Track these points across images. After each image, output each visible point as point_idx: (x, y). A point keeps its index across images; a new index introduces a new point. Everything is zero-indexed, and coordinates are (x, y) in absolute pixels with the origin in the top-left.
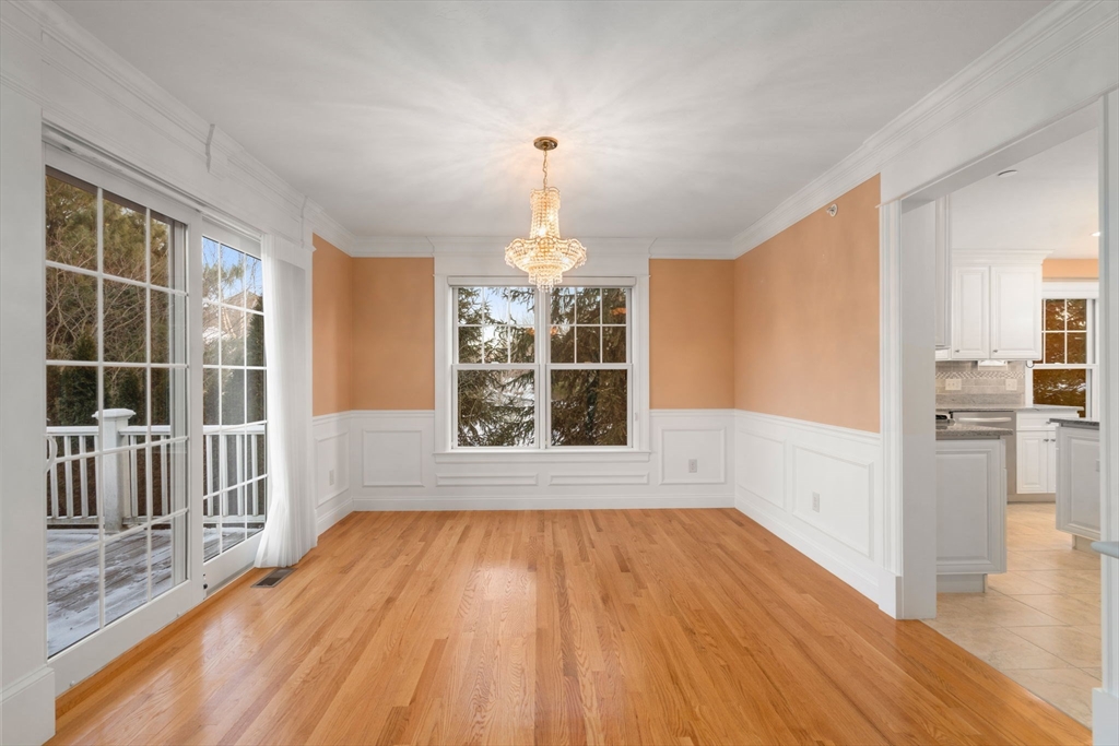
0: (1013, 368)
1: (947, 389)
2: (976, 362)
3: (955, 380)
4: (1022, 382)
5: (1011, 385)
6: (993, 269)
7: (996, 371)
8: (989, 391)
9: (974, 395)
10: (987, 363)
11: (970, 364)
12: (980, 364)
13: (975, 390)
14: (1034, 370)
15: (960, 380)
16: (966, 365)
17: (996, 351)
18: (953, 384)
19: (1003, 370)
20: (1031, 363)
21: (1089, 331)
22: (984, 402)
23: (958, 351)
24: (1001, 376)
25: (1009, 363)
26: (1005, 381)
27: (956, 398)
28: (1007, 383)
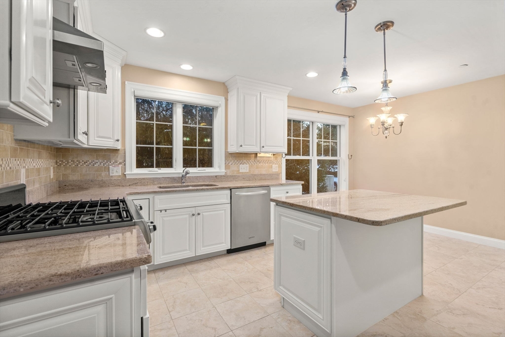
0: (276, 158)
1: (240, 171)
2: (257, 154)
3: (245, 165)
4: (280, 167)
5: (275, 169)
6: (263, 95)
7: (267, 160)
8: (264, 172)
9: (255, 175)
10: (262, 155)
11: (254, 155)
12: (258, 155)
13: (256, 172)
14: (286, 160)
15: (248, 165)
16: (252, 155)
17: (263, 147)
18: (244, 168)
19: (271, 159)
20: (284, 155)
21: (311, 139)
22: (261, 179)
23: (241, 146)
24: (270, 163)
25: (274, 155)
26: (272, 166)
27: (245, 177)
28: (273, 167)
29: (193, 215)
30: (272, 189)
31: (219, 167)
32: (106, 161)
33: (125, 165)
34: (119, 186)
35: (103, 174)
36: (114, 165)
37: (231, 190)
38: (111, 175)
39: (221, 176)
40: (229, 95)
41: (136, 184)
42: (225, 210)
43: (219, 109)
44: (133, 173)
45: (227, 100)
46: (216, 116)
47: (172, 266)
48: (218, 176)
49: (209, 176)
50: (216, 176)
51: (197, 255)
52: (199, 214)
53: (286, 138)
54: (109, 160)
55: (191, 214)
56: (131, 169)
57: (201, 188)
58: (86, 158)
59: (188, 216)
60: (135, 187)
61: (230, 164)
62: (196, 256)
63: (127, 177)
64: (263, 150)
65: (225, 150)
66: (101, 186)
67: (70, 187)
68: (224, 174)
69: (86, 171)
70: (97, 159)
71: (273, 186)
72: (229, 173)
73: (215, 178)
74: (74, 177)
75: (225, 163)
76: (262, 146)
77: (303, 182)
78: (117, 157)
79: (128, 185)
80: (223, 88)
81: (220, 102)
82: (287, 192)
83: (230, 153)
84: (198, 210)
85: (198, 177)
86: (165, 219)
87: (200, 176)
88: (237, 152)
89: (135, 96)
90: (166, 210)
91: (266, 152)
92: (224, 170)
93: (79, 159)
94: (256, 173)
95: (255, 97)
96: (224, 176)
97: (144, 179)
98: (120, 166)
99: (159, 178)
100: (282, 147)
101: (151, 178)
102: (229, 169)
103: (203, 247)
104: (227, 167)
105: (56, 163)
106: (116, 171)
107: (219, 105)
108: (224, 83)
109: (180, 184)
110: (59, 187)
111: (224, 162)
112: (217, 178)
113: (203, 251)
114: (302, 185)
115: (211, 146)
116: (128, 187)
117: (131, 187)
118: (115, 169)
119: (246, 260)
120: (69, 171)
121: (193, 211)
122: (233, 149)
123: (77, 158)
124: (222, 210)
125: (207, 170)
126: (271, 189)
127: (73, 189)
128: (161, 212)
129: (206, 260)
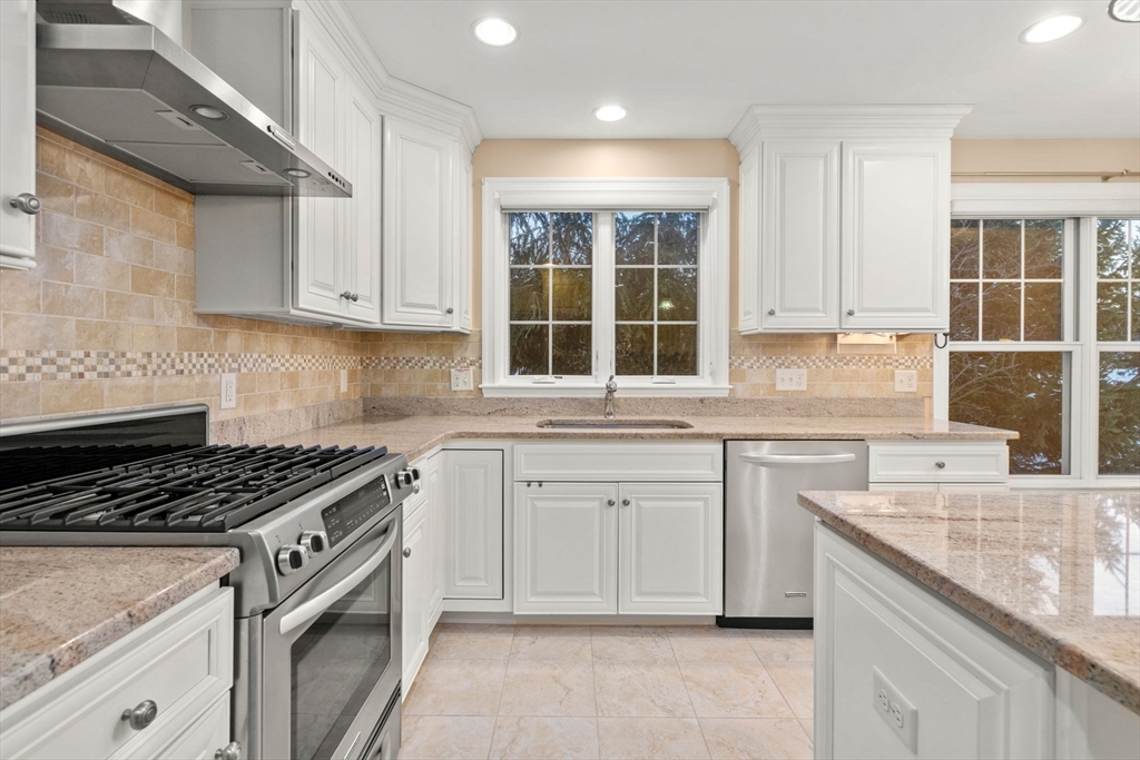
0: (910, 348)
1: (779, 388)
2: (833, 336)
3: (794, 371)
4: (926, 376)
5: (904, 382)
6: (847, 147)
7: (874, 354)
8: (862, 394)
9: (829, 401)
10: (855, 338)
11: (824, 340)
12: (841, 339)
13: (834, 391)
14: (951, 353)
15: (804, 371)
16: (818, 341)
17: (851, 313)
18: (791, 378)
19: (887, 352)
20: (941, 340)
21: (1067, 280)
22: (850, 415)
23: (772, 313)
24: (885, 364)
25: (899, 338)
26: (893, 374)
27: (794, 406)
28: (897, 378)
29: (611, 503)
30: (875, 450)
31: (712, 376)
32: (444, 358)
33: (481, 367)
34: (469, 413)
35: (440, 386)
36: (459, 368)
37: (725, 441)
38: (454, 388)
39: (717, 400)
40: (742, 169)
41: (502, 412)
42: (706, 500)
43: (713, 216)
44: (496, 385)
45: (735, 187)
46: (705, 236)
47: (561, 626)
48: (708, 399)
49: (680, 400)
50: (702, 401)
51: (621, 613)
52: (626, 503)
53: (945, 280)
54: (450, 356)
55: (606, 501)
56: (493, 377)
57: (634, 431)
58: (409, 353)
59: (596, 504)
60: (499, 418)
61: (745, 367)
62: (618, 615)
63: (485, 396)
64: (851, 322)
65: (730, 327)
66: (435, 413)
67: (382, 412)
68: (725, 394)
69: (410, 380)
70: (428, 355)
71: (878, 438)
72: (742, 391)
73: (699, 405)
74: (389, 392)
75: (730, 364)
76: (845, 311)
77: (1015, 435)
78: (466, 350)
79: (486, 412)
80: (727, 154)
81: (715, 196)
82: (941, 466)
83: (744, 336)
84: (625, 492)
85: (650, 399)
86: (539, 504)
87: (655, 399)
88: (760, 330)
89: (502, 209)
90: (540, 483)
91: (868, 331)
92: (725, 383)
93: (397, 355)
94: (834, 395)
95: (821, 162)
96: (725, 400)
97: (519, 400)
98: (472, 368)
99: (553, 400)
100: (927, 310)
101: (534, 399)
102: (743, 380)
103: (640, 593)
104: (734, 375)
105: (362, 361)
106: (463, 381)
107: (710, 203)
108: (726, 140)
109: (602, 418)
110: (365, 411)
111: (726, 361)
112: (703, 404)
113: (636, 606)
114: (1009, 442)
115: (695, 319)
116: (485, 419)
117: (492, 417)
118: (462, 375)
119: (765, 666)
120: (380, 380)
121: (612, 492)
122: (750, 323)
123: (394, 352)
124: (697, 499)
125: (680, 384)
126: (871, 448)
127: (386, 415)
128: (529, 485)
129: (649, 630)
